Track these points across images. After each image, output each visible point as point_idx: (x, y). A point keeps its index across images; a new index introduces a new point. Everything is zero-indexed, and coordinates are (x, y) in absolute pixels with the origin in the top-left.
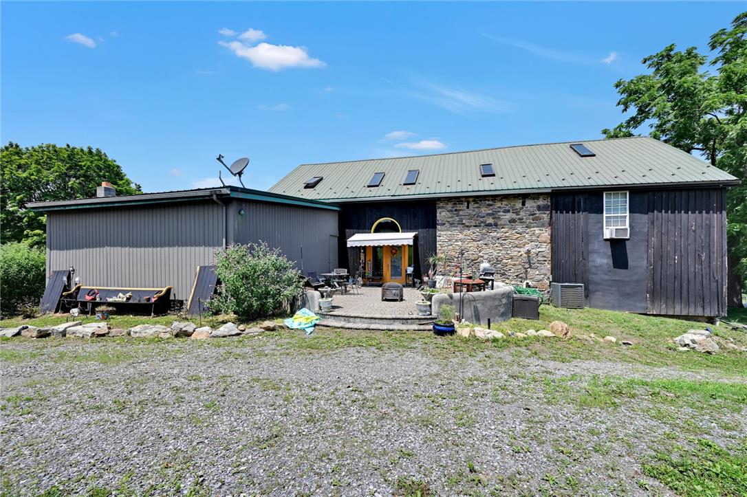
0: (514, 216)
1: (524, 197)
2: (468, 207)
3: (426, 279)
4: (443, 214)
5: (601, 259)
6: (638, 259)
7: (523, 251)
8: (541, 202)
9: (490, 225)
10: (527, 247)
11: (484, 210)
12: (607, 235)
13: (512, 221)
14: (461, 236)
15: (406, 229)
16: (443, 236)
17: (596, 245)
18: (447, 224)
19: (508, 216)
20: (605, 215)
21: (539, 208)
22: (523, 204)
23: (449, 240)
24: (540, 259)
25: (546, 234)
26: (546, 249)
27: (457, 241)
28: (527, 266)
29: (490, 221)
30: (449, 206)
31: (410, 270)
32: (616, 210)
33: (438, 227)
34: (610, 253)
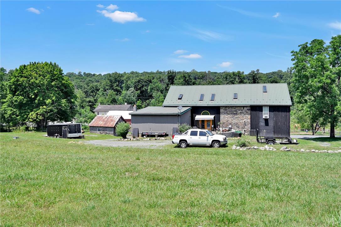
0: (241, 112)
1: (244, 107)
2: (229, 109)
3: (217, 129)
4: (222, 110)
5: (262, 123)
6: (271, 123)
7: (243, 121)
8: (248, 108)
9: (235, 114)
10: (245, 120)
11: (233, 110)
12: (264, 117)
13: (241, 113)
14: (227, 117)
15: (211, 114)
16: (222, 117)
17: (261, 120)
18: (223, 113)
19: (240, 111)
20: (263, 112)
21: (248, 110)
22: (244, 108)
23: (224, 118)
24: (248, 123)
25: (249, 117)
26: (249, 120)
27: (226, 118)
28: (244, 125)
29: (235, 113)
30: (224, 108)
31: (213, 126)
32: (266, 111)
33: (221, 114)
34: (264, 122)
